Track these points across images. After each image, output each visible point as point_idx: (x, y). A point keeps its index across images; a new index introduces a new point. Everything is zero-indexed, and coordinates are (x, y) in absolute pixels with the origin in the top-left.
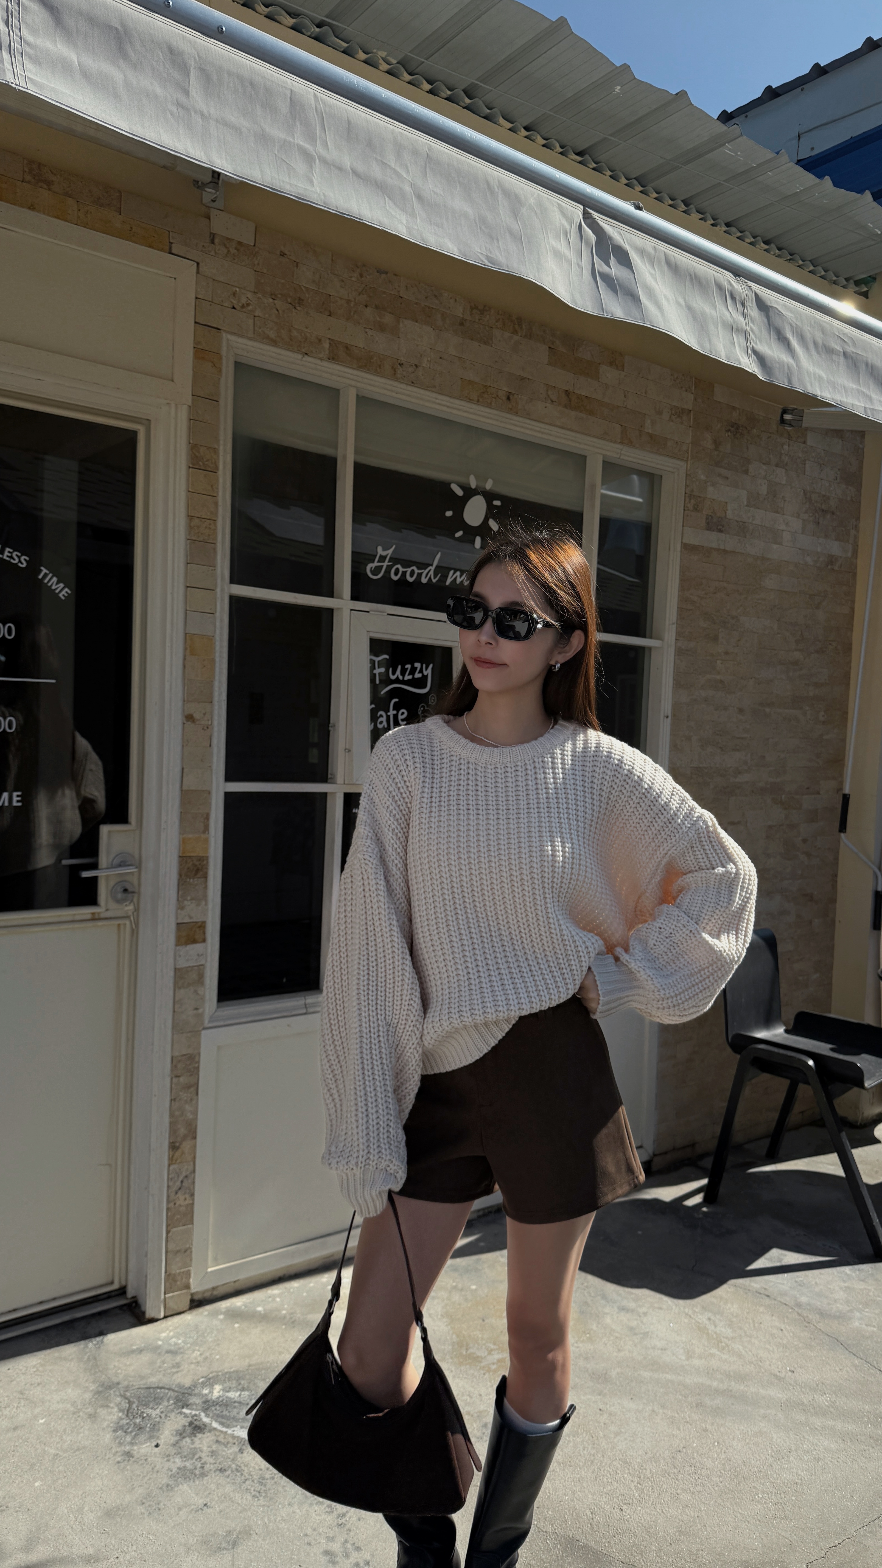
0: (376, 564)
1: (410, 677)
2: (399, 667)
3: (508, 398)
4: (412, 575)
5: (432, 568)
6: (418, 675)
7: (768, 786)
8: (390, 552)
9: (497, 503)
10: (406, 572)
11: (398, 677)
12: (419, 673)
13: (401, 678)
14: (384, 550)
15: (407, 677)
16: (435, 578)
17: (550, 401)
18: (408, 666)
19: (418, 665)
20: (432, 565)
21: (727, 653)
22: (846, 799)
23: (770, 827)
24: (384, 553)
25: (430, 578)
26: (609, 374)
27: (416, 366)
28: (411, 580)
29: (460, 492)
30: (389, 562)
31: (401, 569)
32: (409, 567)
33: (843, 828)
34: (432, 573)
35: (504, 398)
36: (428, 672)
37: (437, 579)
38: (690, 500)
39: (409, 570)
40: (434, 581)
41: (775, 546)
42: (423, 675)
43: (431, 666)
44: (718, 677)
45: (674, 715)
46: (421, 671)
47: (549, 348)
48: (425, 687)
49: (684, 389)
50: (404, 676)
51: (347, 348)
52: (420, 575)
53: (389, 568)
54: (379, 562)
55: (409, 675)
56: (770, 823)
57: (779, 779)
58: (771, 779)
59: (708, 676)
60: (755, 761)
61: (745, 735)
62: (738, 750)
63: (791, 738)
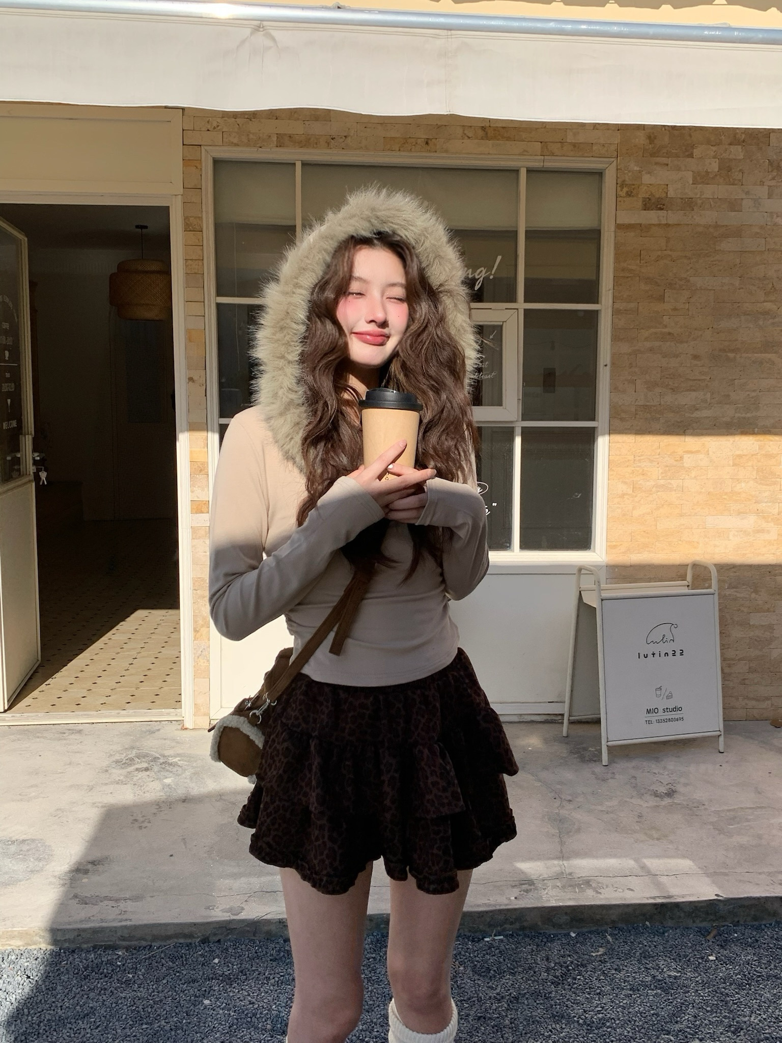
3: (427, 143)
17: (466, 138)
21: (675, 309)
23: (740, 456)
27: (345, 137)
35: (423, 144)
38: (623, 188)
44: (666, 330)
45: (613, 364)
51: (290, 137)
56: (738, 453)
57: (749, 415)
58: (737, 415)
59: (653, 330)
60: (717, 399)
61: (703, 377)
62: (694, 390)
63: (763, 378)
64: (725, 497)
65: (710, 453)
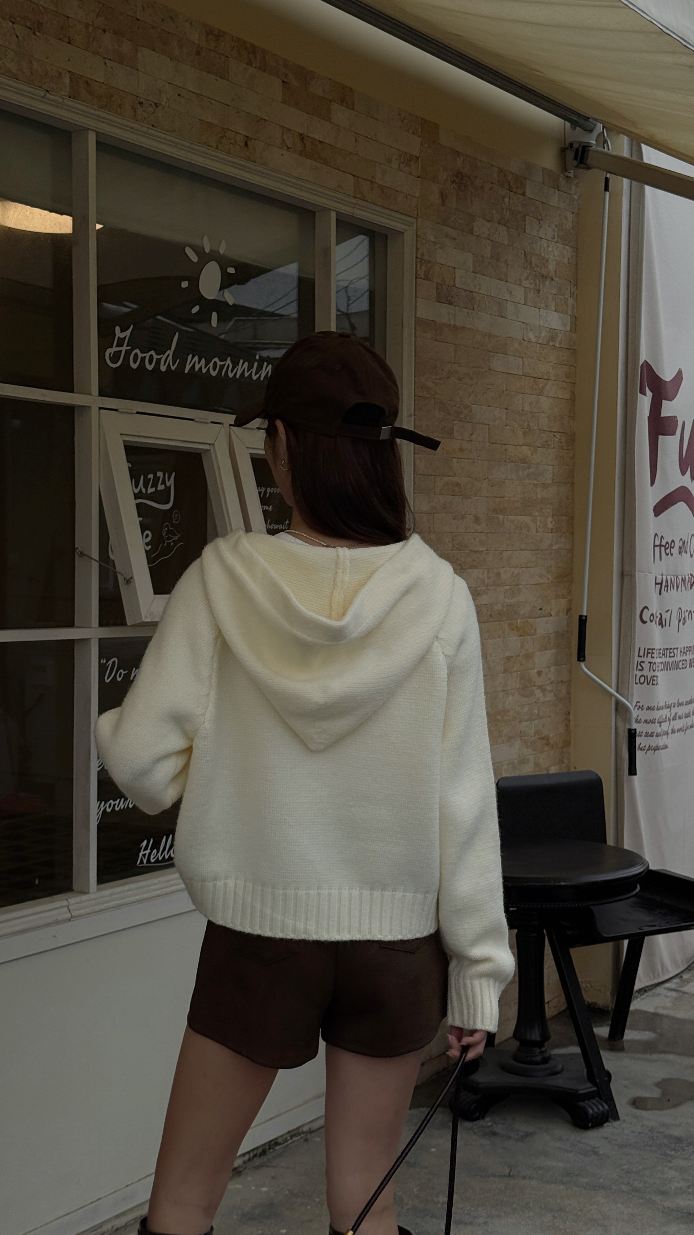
0: (115, 349)
1: (153, 489)
2: (142, 477)
3: (246, 144)
4: (150, 362)
5: (170, 352)
6: (161, 487)
7: (505, 609)
8: (128, 333)
9: (231, 270)
10: (145, 357)
11: (141, 490)
12: (162, 484)
13: (144, 491)
14: (122, 331)
15: (151, 490)
16: (173, 365)
17: (285, 148)
18: (151, 476)
19: (160, 474)
20: (170, 349)
21: (461, 450)
22: (583, 621)
23: (508, 658)
24: (122, 335)
25: (169, 365)
26: (340, 114)
27: (156, 104)
28: (150, 367)
29: (194, 258)
30: (127, 346)
31: (140, 355)
32: (148, 352)
33: (581, 656)
34: (170, 358)
35: (242, 144)
36: (171, 483)
37: (176, 366)
38: (421, 266)
39: (148, 355)
40: (173, 368)
41: (501, 320)
42: (166, 486)
43: (173, 474)
44: (455, 479)
46: (164, 482)
47: (283, 82)
48: (168, 502)
49: (411, 131)
50: (146, 491)
51: (87, 82)
52: (158, 361)
53: (128, 353)
54: (117, 346)
55: (151, 487)
56: (507, 654)
57: (514, 600)
58: (507, 601)
59: (446, 479)
60: (491, 579)
61: (481, 549)
62: (476, 567)
63: (523, 550)
64: (499, 717)
65: (488, 656)
